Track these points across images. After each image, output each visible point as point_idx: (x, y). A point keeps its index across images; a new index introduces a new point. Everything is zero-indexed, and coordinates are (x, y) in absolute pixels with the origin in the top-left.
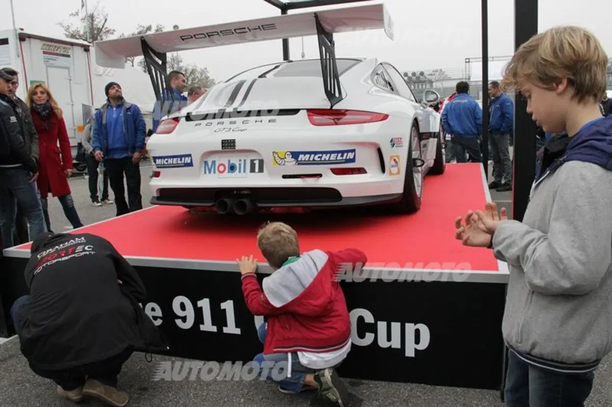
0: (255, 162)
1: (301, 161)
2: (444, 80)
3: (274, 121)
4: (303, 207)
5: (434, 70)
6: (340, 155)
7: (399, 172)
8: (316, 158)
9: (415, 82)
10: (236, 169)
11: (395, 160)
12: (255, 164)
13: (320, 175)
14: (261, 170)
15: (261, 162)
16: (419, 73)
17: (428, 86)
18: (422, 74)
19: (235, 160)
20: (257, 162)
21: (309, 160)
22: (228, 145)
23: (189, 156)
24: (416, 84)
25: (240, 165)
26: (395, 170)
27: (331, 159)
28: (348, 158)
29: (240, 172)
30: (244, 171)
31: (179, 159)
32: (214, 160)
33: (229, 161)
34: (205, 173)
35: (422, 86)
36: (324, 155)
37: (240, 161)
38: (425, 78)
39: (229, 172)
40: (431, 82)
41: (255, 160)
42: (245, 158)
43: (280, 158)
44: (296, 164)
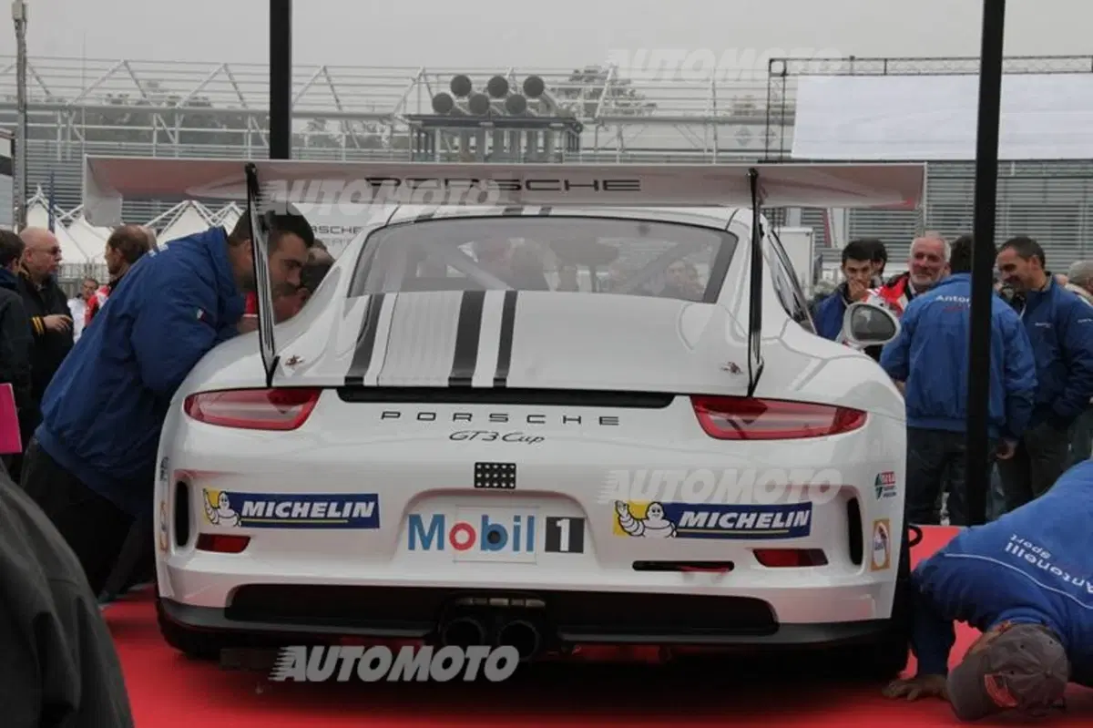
0: (559, 524)
1: (686, 527)
2: (628, 119)
3: (614, 421)
4: (661, 645)
5: (582, 67)
6: (779, 516)
7: (886, 565)
8: (724, 523)
9: (500, 124)
10: (506, 539)
11: (881, 530)
12: (559, 529)
13: (729, 566)
14: (576, 546)
15: (577, 526)
16: (521, 80)
17: (558, 142)
18: (534, 86)
19: (502, 515)
20: (565, 526)
21: (705, 527)
22: (495, 478)
23: (372, 498)
24: (506, 132)
25: (517, 529)
26: (880, 557)
27: (759, 525)
28: (795, 524)
29: (516, 548)
30: (530, 548)
31: (334, 505)
32: (438, 512)
33: (485, 518)
34: (412, 547)
35: (532, 139)
36: (744, 515)
37: (517, 519)
38: (548, 105)
39: (483, 548)
40: (572, 127)
41: (560, 519)
42: (532, 513)
43: (632, 517)
44: (672, 534)
